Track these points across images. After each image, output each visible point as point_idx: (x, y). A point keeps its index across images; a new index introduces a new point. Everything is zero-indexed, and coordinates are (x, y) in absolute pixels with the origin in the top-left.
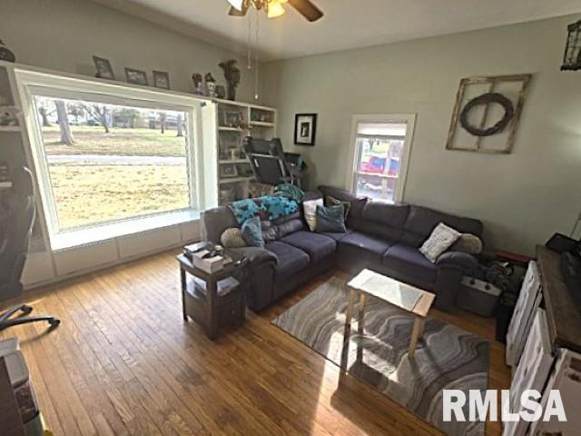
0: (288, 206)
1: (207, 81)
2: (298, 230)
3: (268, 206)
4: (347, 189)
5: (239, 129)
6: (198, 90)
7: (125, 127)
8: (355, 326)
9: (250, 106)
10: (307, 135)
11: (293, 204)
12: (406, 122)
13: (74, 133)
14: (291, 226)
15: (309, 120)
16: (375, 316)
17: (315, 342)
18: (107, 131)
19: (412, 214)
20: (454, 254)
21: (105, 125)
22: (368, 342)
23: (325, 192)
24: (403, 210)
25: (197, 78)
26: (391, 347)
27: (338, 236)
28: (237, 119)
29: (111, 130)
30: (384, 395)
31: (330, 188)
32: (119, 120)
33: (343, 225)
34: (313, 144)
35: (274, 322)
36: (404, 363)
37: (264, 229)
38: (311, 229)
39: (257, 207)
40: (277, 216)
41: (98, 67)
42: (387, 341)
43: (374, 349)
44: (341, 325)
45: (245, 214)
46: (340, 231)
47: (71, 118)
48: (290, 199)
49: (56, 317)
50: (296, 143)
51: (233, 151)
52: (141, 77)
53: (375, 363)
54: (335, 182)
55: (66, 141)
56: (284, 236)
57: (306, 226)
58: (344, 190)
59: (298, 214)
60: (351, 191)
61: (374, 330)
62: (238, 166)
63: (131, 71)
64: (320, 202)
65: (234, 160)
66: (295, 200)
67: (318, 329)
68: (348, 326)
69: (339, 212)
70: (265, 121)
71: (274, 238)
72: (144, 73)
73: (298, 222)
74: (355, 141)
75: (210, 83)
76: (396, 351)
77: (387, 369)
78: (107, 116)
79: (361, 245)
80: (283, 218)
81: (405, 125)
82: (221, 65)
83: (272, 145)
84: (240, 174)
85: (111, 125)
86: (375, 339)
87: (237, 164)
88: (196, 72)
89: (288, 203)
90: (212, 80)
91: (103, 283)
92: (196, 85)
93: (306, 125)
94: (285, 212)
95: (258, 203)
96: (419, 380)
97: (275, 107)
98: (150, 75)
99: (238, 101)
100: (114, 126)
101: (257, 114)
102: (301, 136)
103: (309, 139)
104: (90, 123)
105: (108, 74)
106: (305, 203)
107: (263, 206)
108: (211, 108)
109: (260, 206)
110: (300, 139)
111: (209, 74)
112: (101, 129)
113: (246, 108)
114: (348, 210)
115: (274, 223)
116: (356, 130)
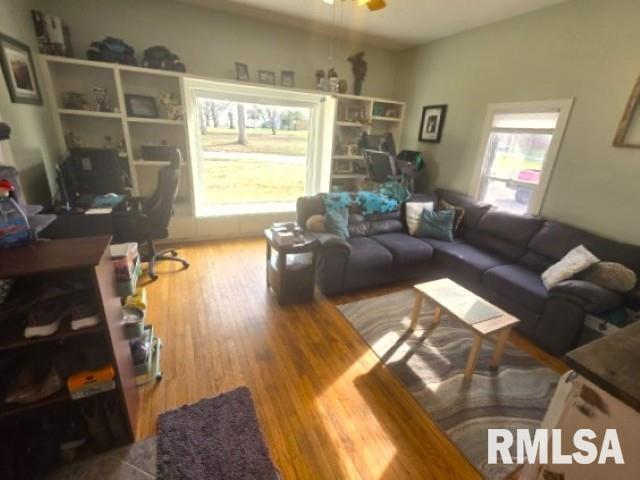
0: (386, 204)
1: (330, 76)
2: (395, 231)
3: (363, 201)
4: (470, 194)
5: (358, 124)
6: (320, 86)
7: (289, 129)
8: (419, 333)
9: (372, 100)
10: (433, 130)
11: (393, 203)
12: (559, 110)
13: (249, 135)
14: (386, 226)
15: (437, 113)
16: (449, 332)
17: (367, 333)
18: (274, 134)
19: (544, 231)
20: (576, 283)
21: (273, 128)
22: (424, 350)
23: (441, 196)
24: (534, 225)
25: (320, 75)
26: (448, 363)
27: (438, 244)
28: (359, 114)
29: (279, 132)
30: (413, 397)
31: (448, 191)
32: (285, 122)
33: (450, 232)
34: (438, 140)
35: (339, 307)
36: (455, 380)
37: (351, 223)
38: (411, 232)
39: (350, 199)
40: (371, 212)
41: (238, 71)
42: (447, 356)
43: (429, 358)
44: (403, 329)
45: (337, 205)
46: (445, 239)
47: (248, 122)
48: (390, 197)
49: (188, 262)
50: (420, 139)
51: (350, 147)
52: (271, 78)
53: (420, 368)
54: (457, 186)
55: (241, 142)
56: (375, 234)
57: (405, 229)
58: (466, 195)
59: (398, 213)
60: (476, 196)
61: (438, 343)
62: (355, 163)
63: (264, 72)
64: (429, 206)
65: (350, 156)
66: (396, 199)
67: (376, 324)
68: (411, 331)
69: (447, 218)
70: (391, 116)
71: (364, 233)
72: (273, 74)
73: (397, 224)
74: (488, 136)
75: (332, 79)
76: (452, 368)
77: (430, 378)
78: (276, 119)
79: (461, 256)
80: (379, 216)
81: (558, 114)
82: (350, 59)
83: (383, 140)
84: (355, 172)
85: (278, 127)
86: (435, 350)
87: (352, 160)
88: (319, 68)
89: (387, 201)
90: (335, 75)
91: (223, 248)
92: (319, 81)
93: (433, 118)
94: (380, 209)
95: (353, 198)
96: (463, 400)
97: (403, 101)
98: (278, 74)
99: (364, 95)
100: (282, 128)
101: (381, 108)
102: (427, 131)
103: (434, 136)
104: (264, 126)
105: (245, 77)
106: (408, 204)
107: (357, 200)
108: (331, 104)
109: (354, 199)
110: (425, 136)
111: (332, 70)
112: (270, 131)
113: (369, 102)
114: (461, 217)
115: (368, 219)
116: (491, 123)
